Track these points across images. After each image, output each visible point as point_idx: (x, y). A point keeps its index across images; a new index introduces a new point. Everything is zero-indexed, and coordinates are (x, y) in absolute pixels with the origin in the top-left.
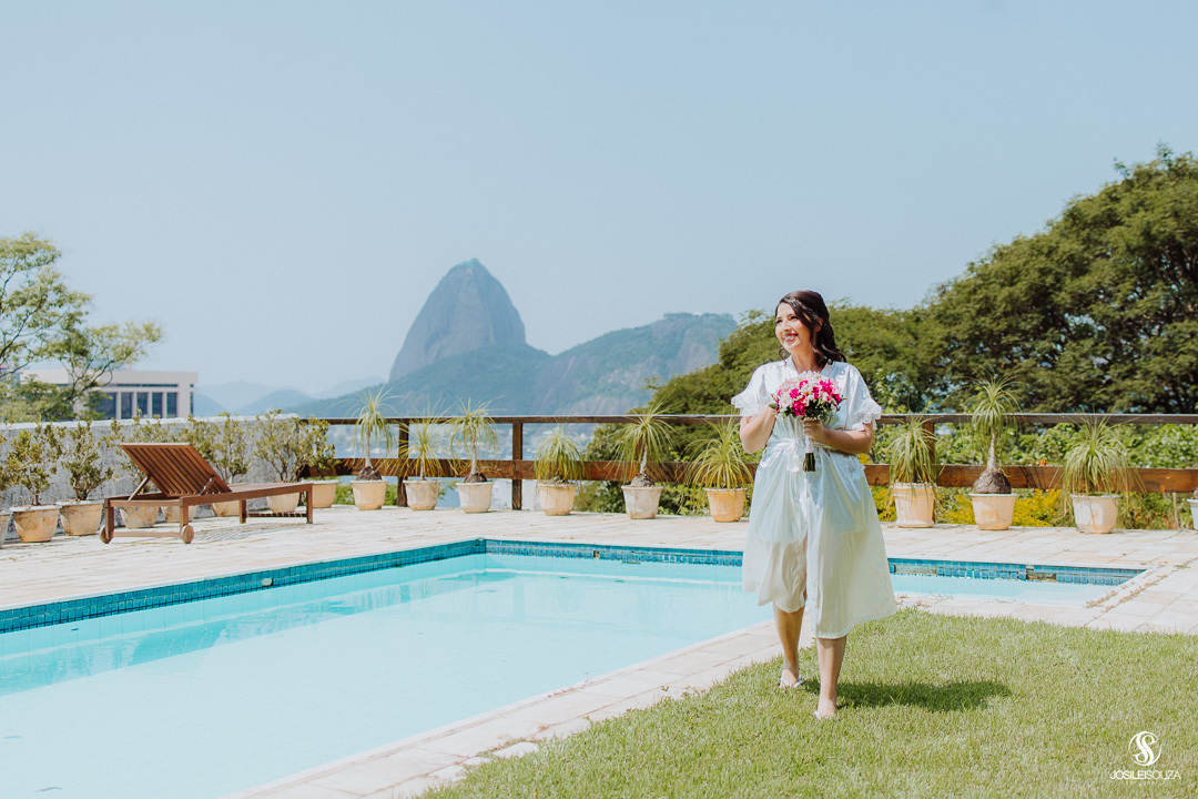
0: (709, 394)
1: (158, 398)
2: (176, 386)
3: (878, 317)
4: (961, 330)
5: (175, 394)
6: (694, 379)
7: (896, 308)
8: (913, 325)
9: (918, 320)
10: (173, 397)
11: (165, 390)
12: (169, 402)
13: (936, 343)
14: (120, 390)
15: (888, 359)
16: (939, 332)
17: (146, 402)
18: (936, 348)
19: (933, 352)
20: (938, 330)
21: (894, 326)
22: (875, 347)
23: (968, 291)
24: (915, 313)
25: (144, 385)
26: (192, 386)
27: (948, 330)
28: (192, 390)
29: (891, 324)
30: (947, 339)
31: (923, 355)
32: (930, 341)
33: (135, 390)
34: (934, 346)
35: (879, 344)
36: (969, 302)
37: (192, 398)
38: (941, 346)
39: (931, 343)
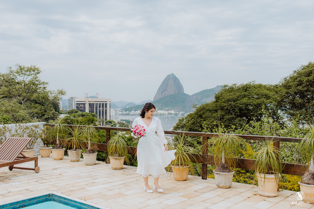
0: (211, 110)
1: (103, 104)
2: (107, 102)
3: (265, 87)
4: (292, 91)
5: (107, 104)
6: (207, 105)
7: (270, 84)
8: (276, 89)
9: (277, 88)
10: (106, 104)
11: (104, 103)
12: (105, 105)
13: (283, 94)
14: (95, 103)
15: (267, 99)
16: (284, 91)
17: (100, 105)
18: (283, 96)
19: (282, 97)
20: (284, 90)
21: (270, 89)
22: (263, 96)
23: (294, 79)
24: (276, 86)
25: (100, 102)
26: (110, 102)
27: (287, 91)
28: (110, 103)
29: (269, 89)
30: (287, 93)
31: (279, 99)
32: (281, 94)
33: (98, 103)
34: (283, 95)
35: (264, 95)
36: (294, 82)
37: (110, 104)
38: (285, 95)
39: (282, 94)
